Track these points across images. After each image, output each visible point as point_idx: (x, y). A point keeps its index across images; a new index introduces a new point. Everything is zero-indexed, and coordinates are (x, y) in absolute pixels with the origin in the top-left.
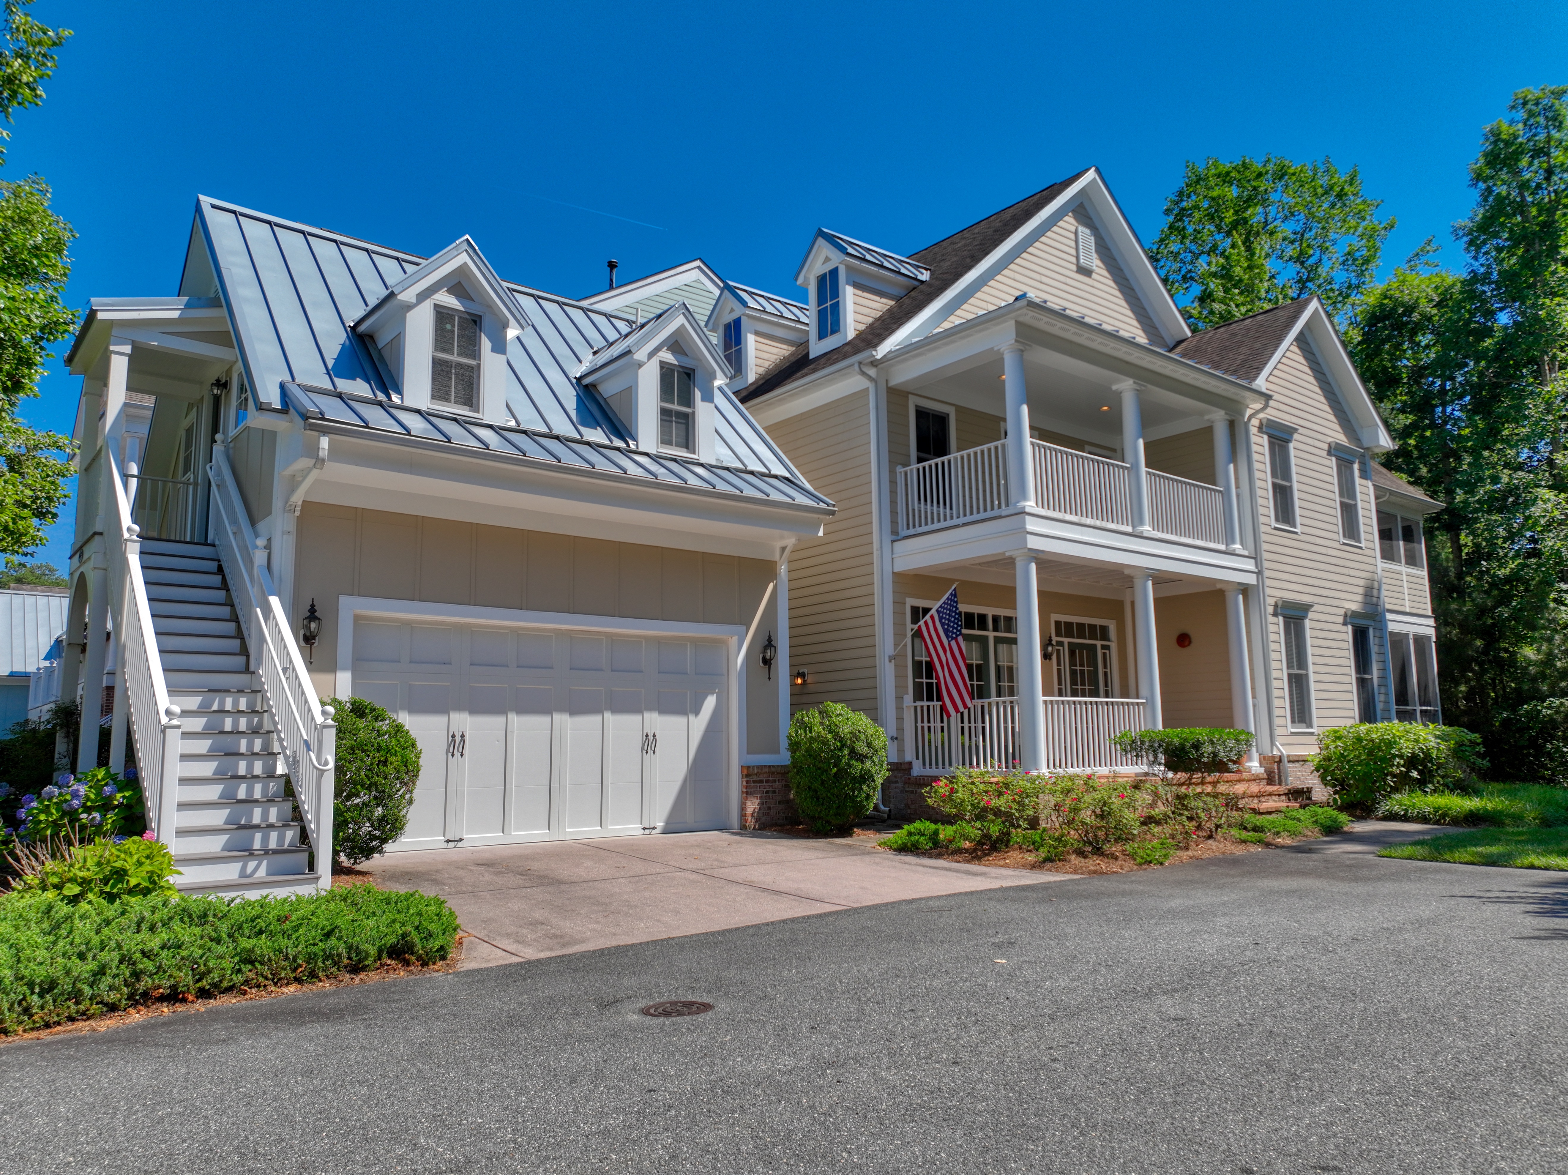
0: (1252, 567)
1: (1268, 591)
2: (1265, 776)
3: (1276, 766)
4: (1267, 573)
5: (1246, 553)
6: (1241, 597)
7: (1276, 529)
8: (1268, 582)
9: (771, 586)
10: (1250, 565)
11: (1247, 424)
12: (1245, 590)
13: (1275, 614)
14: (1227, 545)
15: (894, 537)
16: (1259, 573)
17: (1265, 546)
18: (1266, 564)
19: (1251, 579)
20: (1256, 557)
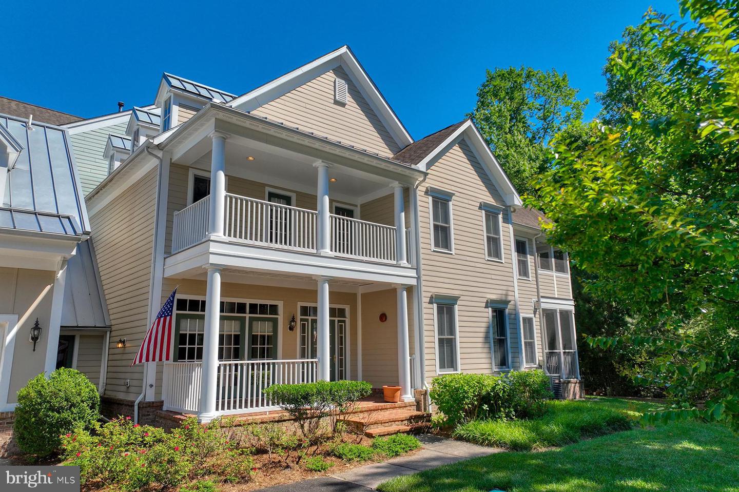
0: (415, 275)
1: (423, 289)
2: (415, 404)
3: (422, 397)
4: (423, 278)
5: (410, 266)
6: (405, 293)
7: (434, 251)
8: (423, 283)
9: (48, 287)
10: (413, 273)
11: (415, 190)
12: (409, 289)
13: (431, 302)
14: (397, 261)
15: (166, 256)
16: (418, 278)
17: (422, 262)
18: (423, 272)
19: (413, 282)
20: (417, 269)
